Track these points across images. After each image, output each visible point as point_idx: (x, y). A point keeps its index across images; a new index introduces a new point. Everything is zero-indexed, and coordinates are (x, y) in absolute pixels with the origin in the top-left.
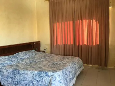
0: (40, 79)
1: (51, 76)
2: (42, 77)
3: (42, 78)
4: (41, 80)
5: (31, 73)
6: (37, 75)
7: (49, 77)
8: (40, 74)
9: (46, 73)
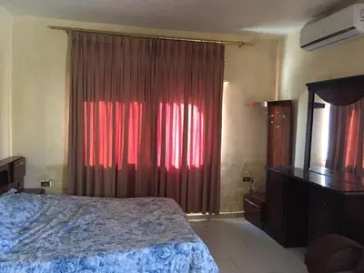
0: (161, 266)
1: (191, 252)
2: (165, 259)
3: (167, 263)
4: (167, 268)
5: (129, 256)
6: (150, 258)
7: (187, 256)
8: (160, 252)
9: (176, 247)
